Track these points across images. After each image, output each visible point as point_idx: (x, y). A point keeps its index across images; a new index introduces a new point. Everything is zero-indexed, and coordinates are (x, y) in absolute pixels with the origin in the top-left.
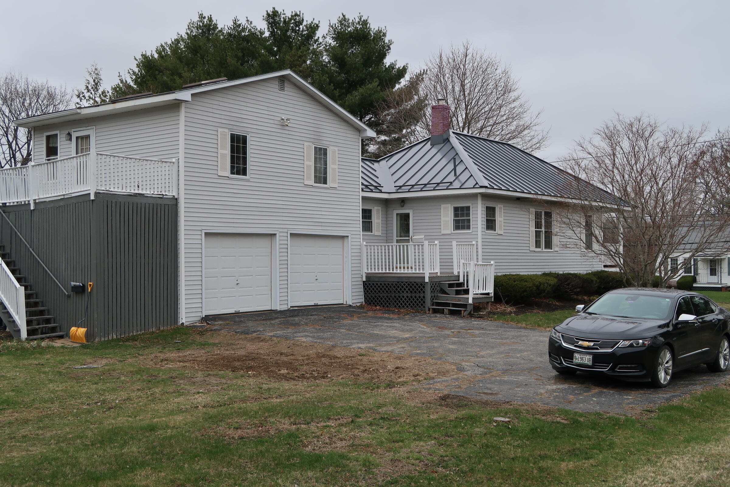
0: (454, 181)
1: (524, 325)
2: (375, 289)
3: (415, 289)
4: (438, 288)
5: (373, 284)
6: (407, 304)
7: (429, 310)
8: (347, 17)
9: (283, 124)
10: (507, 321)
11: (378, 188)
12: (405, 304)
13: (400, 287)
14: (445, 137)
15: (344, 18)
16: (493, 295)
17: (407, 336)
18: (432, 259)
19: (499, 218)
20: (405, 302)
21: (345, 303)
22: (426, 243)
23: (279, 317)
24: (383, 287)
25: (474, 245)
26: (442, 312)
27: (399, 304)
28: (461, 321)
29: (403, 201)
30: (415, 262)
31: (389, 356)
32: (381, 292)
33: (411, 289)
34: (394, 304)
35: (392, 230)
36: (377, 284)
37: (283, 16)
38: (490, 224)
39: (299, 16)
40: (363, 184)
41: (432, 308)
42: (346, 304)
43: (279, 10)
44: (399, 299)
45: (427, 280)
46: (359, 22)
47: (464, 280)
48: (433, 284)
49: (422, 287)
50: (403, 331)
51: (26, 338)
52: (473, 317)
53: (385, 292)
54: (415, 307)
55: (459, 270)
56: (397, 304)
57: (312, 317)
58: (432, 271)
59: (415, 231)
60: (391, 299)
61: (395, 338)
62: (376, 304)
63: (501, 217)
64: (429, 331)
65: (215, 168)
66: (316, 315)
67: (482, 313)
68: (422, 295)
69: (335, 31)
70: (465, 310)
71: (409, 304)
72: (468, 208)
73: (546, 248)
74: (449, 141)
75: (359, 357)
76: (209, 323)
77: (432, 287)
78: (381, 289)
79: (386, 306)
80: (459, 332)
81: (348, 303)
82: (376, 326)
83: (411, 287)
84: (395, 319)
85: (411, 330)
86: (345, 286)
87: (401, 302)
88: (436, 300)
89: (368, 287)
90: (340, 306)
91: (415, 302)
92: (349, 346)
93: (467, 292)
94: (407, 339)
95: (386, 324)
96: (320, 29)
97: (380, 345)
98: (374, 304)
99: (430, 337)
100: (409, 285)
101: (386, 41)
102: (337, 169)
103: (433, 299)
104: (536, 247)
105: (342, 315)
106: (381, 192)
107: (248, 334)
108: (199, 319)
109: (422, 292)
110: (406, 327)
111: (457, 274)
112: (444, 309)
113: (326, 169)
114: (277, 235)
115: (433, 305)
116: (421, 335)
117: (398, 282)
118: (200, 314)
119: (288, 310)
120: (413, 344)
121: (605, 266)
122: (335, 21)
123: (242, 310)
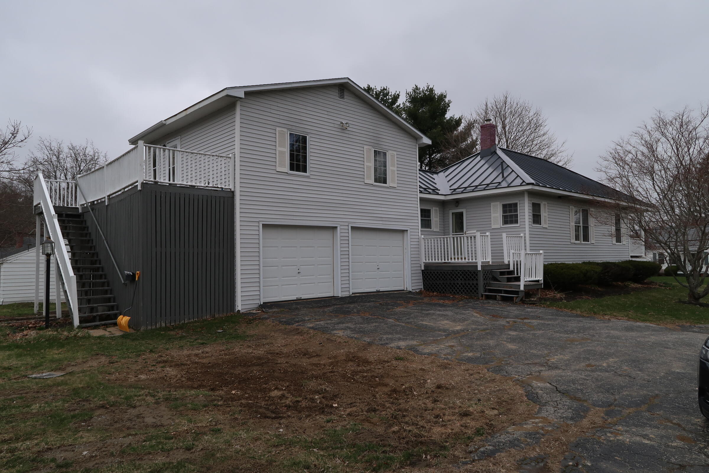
0: (502, 181)
1: (579, 313)
2: (432, 277)
3: (469, 277)
4: (491, 276)
5: (431, 273)
6: (462, 291)
7: (482, 296)
8: (418, 87)
9: (343, 128)
10: (561, 308)
11: (435, 191)
12: (460, 291)
13: (455, 275)
14: (493, 150)
15: (417, 88)
16: (542, 282)
17: (458, 328)
18: (484, 251)
19: (544, 214)
20: (460, 288)
21: (405, 289)
22: (478, 234)
23: (337, 303)
24: (439, 275)
25: (522, 237)
26: (494, 298)
27: (454, 291)
28: (514, 308)
29: (457, 202)
30: (468, 254)
31: (432, 362)
32: (438, 279)
33: (465, 277)
34: (449, 290)
35: (449, 227)
36: (434, 273)
37: (375, 90)
38: (536, 219)
39: (386, 90)
40: (420, 187)
41: (485, 295)
42: (407, 291)
43: (372, 86)
44: (454, 286)
45: (479, 268)
46: (427, 90)
47: (514, 269)
48: (485, 272)
49: (474, 275)
50: (454, 321)
51: (78, 326)
52: (525, 303)
53: (441, 279)
54: (469, 293)
55: (509, 259)
56: (453, 290)
57: (368, 304)
58: (484, 260)
59: (468, 227)
60: (447, 286)
61: (444, 331)
62: (433, 290)
63: (545, 212)
64: (482, 321)
65: (274, 164)
66: (373, 301)
67: (533, 299)
68: (475, 282)
69: (410, 97)
70: (517, 297)
71: (464, 291)
72: (516, 205)
73: (584, 241)
74: (496, 153)
75: (394, 362)
76: (264, 310)
77: (484, 275)
78: (438, 277)
79: (442, 292)
80: (515, 322)
81: (408, 290)
82: (427, 314)
83: (465, 275)
84: (449, 307)
85: (464, 320)
86: (405, 274)
87: (456, 288)
88: (488, 287)
89: (426, 275)
90: (401, 292)
91: (469, 289)
92: (387, 344)
93: (518, 279)
94: (458, 332)
95: (438, 313)
96: (400, 97)
97: (426, 343)
98: (432, 290)
99: (485, 330)
100: (462, 273)
101: (447, 101)
102: (396, 171)
103: (486, 286)
104: (576, 240)
105: (399, 302)
106: (438, 194)
107: (289, 324)
108: (257, 306)
109: (475, 279)
110: (459, 316)
111: (507, 263)
112: (496, 295)
113: (386, 170)
114: (338, 228)
115: (485, 292)
116: (474, 327)
117: (453, 271)
118: (257, 302)
119: (350, 297)
120: (464, 341)
121: (632, 257)
122: (410, 90)
123: (304, 297)
